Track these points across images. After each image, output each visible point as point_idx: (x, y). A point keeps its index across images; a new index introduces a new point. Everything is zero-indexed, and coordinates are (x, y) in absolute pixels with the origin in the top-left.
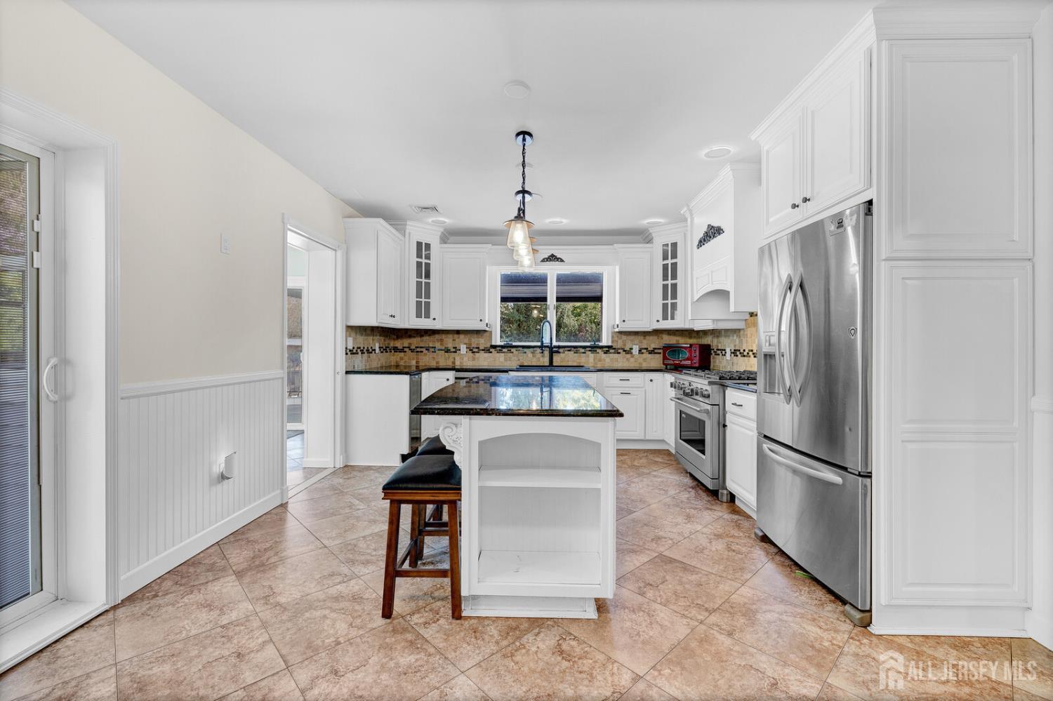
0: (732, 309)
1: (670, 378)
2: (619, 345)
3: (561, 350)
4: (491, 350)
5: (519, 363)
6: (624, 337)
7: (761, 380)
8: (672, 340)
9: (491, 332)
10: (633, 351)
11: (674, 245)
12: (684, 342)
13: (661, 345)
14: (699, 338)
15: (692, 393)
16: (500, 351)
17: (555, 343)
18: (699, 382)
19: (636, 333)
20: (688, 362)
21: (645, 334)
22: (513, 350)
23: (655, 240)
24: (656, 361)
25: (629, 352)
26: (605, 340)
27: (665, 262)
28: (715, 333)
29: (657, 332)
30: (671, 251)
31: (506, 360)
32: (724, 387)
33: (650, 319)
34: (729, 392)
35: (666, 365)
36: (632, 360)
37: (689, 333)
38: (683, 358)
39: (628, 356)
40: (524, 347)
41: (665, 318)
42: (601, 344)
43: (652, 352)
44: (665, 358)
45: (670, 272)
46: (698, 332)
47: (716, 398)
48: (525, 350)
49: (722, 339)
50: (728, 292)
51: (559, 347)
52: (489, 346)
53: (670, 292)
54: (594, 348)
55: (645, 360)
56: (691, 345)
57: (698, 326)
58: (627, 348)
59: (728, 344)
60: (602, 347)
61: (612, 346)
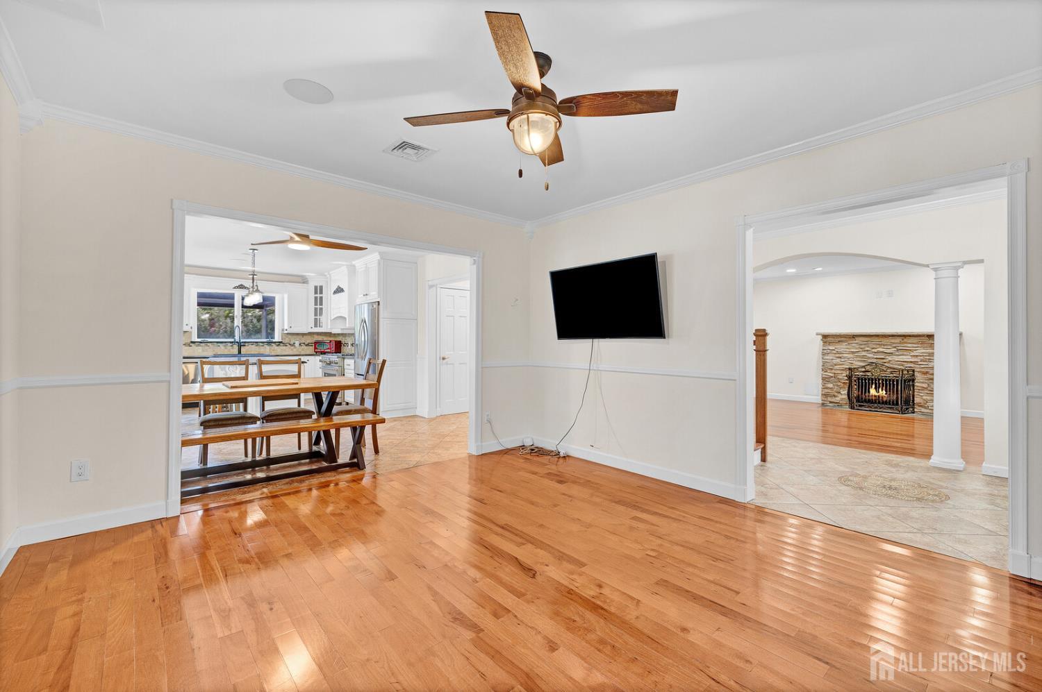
0: (347, 325)
1: (319, 358)
2: (286, 341)
3: (246, 344)
4: (191, 344)
5: (214, 353)
6: (290, 336)
7: (356, 356)
8: (320, 338)
9: (191, 332)
10: (296, 345)
11: (321, 287)
12: (327, 339)
13: (313, 341)
14: (336, 337)
15: (330, 363)
16: (199, 345)
17: (242, 340)
18: (334, 357)
19: (298, 334)
20: (329, 350)
21: (303, 334)
22: (208, 344)
23: (309, 282)
24: (311, 350)
25: (293, 345)
26: (277, 338)
27: (316, 295)
28: (343, 335)
29: (310, 334)
30: (319, 290)
31: (203, 351)
32: (344, 358)
33: (306, 326)
34: (345, 360)
35: (316, 352)
36: (295, 350)
37: (329, 334)
38: (325, 348)
39: (293, 347)
40: (217, 342)
41: (316, 326)
42: (274, 340)
43: (307, 345)
44: (315, 348)
45: (319, 301)
46: (335, 334)
47: (340, 364)
48: (219, 344)
49: (347, 338)
50: (345, 318)
51: (245, 342)
52: (189, 342)
53: (318, 312)
54: (269, 343)
55: (303, 350)
56: (331, 341)
57: (334, 331)
58: (292, 343)
59: (349, 341)
60: (275, 343)
61: (281, 342)
